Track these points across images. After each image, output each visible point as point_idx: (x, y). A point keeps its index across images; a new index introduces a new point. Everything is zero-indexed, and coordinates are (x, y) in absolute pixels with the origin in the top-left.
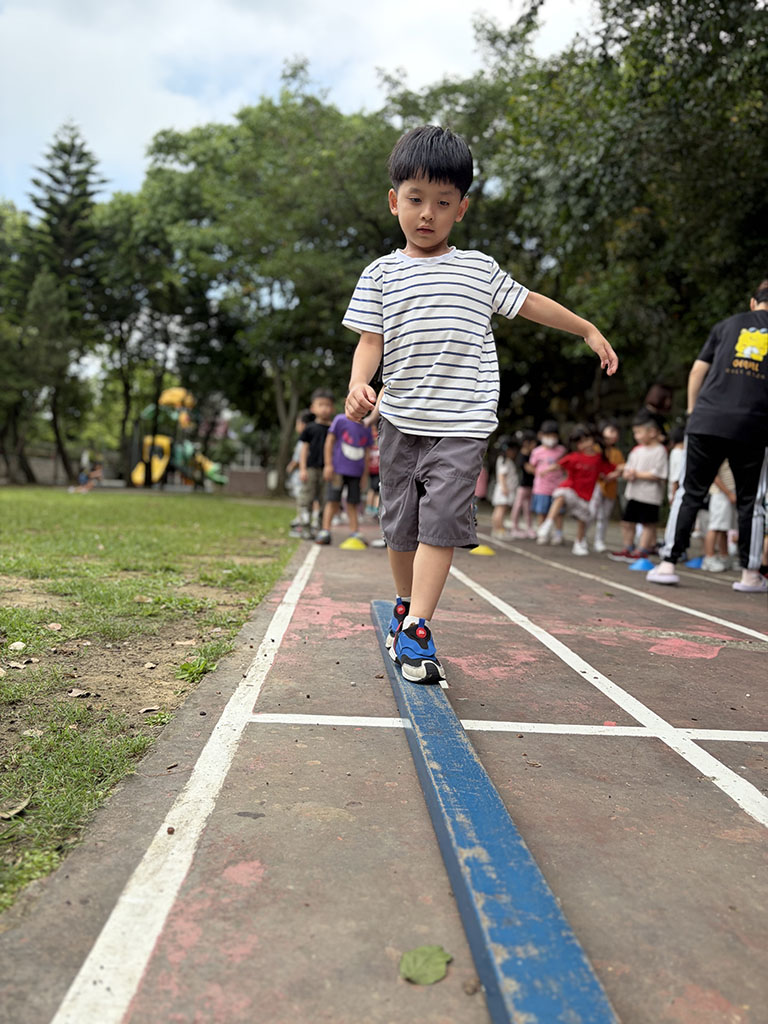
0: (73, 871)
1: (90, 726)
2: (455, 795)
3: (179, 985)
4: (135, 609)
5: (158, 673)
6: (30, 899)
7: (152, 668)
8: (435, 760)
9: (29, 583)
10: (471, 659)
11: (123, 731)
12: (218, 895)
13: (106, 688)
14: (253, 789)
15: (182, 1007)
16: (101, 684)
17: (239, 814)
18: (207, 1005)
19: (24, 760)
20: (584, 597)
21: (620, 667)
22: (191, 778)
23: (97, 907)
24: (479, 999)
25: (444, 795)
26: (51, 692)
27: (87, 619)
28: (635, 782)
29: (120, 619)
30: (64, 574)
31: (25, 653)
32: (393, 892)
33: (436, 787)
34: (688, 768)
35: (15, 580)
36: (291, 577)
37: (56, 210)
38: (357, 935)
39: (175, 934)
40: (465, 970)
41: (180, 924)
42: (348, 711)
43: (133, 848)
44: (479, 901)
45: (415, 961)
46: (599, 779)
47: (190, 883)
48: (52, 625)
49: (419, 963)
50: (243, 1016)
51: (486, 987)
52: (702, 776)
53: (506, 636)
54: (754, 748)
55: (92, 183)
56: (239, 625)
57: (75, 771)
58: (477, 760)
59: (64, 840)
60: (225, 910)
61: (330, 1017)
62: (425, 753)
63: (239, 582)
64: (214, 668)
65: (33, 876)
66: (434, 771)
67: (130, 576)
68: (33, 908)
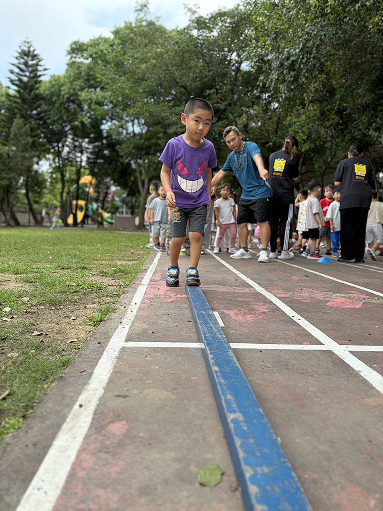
0: (31, 428)
1: (42, 350)
2: (226, 384)
3: (82, 489)
4: (66, 289)
5: (77, 322)
6: (8, 444)
7: (74, 319)
8: (216, 365)
9: (14, 277)
10: (236, 311)
11: (59, 353)
12: (104, 439)
13: (51, 330)
14: (123, 382)
15: (83, 501)
16: (48, 328)
17: (116, 396)
18: (96, 500)
19: (8, 369)
20: (293, 277)
21: (312, 313)
22: (92, 377)
23: (42, 447)
24: (238, 494)
25: (221, 384)
26: (23, 333)
27: (42, 294)
28: (320, 374)
29: (59, 294)
30: (32, 271)
31: (10, 313)
32: (194, 436)
33: (217, 380)
34: (346, 366)
35: (7, 275)
36: (146, 270)
37: (22, 85)
38: (176, 460)
39: (81, 461)
40: (231, 478)
41: (84, 456)
42: (173, 340)
43: (61, 415)
44: (238, 443)
45: (205, 473)
46: (301, 374)
47: (90, 433)
48: (25, 298)
49: (207, 474)
50: (115, 506)
51: (242, 488)
52: (354, 370)
53: (254, 298)
54: (380, 355)
55: (40, 71)
56: (119, 296)
57: (33, 375)
58: (238, 365)
59: (26, 411)
60: (107, 448)
61: (160, 505)
62: (211, 361)
63: (119, 274)
64: (105, 319)
65: (9, 432)
66: (216, 372)
67: (65, 272)
68: (9, 449)
